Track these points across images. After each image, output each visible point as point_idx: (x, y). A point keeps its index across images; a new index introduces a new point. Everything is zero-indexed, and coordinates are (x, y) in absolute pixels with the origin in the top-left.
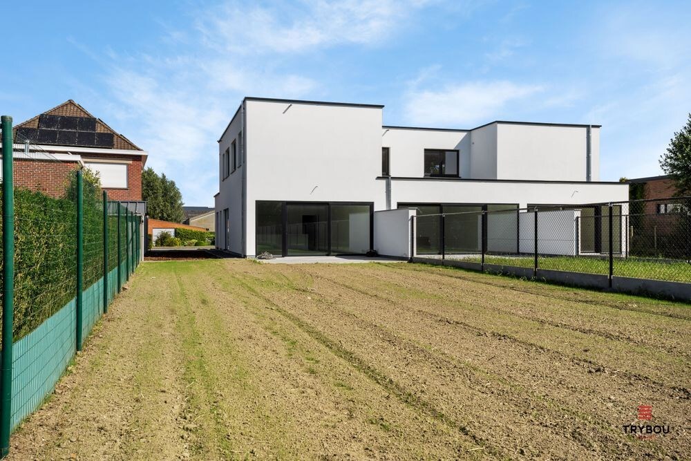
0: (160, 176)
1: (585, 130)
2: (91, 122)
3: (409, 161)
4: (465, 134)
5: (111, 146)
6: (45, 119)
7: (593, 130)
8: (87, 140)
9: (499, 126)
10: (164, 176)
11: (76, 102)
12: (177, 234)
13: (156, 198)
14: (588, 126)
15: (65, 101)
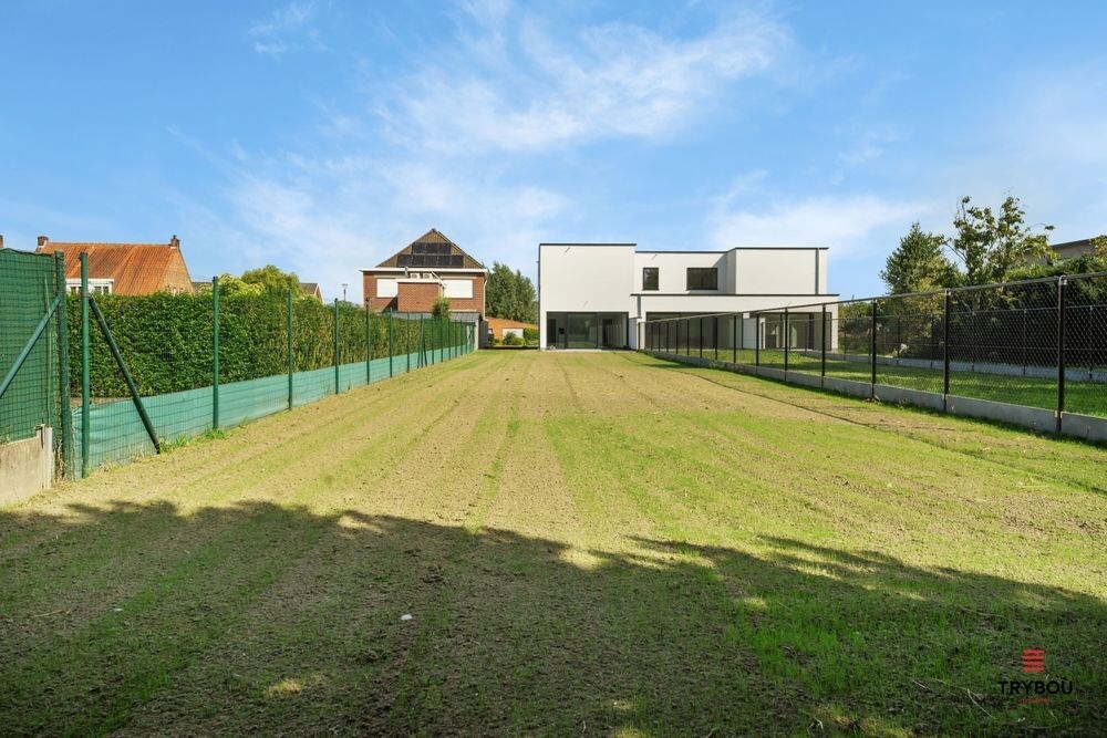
0: (515, 273)
1: (814, 251)
2: (448, 246)
3: (673, 277)
4: (721, 255)
5: (461, 266)
6: (416, 246)
7: (820, 251)
8: (445, 262)
9: (738, 251)
10: (519, 274)
11: (438, 230)
12: (525, 334)
13: (510, 297)
14: (816, 249)
15: (428, 230)
